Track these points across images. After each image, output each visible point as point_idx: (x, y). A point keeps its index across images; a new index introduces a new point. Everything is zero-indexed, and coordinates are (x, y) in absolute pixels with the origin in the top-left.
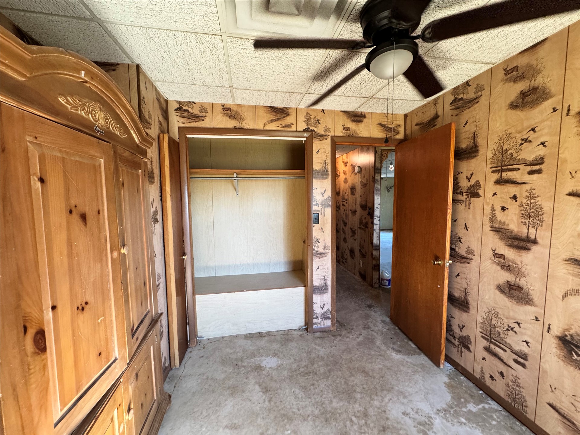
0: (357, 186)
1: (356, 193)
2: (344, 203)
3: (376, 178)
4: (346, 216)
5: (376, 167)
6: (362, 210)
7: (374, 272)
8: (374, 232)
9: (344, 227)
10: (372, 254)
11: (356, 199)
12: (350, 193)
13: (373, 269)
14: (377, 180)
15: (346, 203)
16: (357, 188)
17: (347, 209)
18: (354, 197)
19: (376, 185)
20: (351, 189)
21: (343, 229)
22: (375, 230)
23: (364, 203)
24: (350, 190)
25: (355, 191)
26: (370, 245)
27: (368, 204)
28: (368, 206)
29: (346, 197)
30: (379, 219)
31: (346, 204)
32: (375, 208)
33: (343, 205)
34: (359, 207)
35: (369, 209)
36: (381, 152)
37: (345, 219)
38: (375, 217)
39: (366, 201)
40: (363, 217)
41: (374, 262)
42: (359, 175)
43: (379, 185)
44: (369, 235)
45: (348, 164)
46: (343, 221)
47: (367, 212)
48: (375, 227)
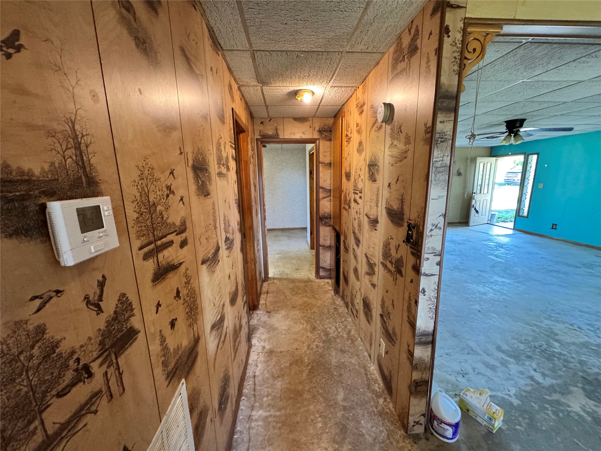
0: (381, 160)
1: (379, 177)
2: (357, 197)
3: (439, 127)
4: (359, 226)
5: (443, 90)
6: (391, 225)
7: (412, 399)
8: (421, 296)
9: (355, 247)
10: (411, 354)
11: (378, 189)
12: (367, 175)
13: (411, 393)
14: (443, 133)
15: (360, 198)
16: (381, 164)
17: (362, 210)
18: (375, 185)
19: (436, 153)
20: (369, 166)
21: (354, 249)
22: (424, 291)
23: (395, 206)
24: (367, 169)
25: (378, 171)
26: (407, 326)
27: (406, 209)
28: (406, 217)
29: (360, 185)
30: (438, 259)
31: (359, 201)
32: (428, 226)
33: (355, 201)
34: (384, 212)
35: (410, 227)
36: (464, 30)
37: (356, 231)
38: (426, 256)
39: (402, 201)
40: (393, 244)
41: (416, 376)
42: (388, 127)
43: (448, 153)
44: (407, 298)
45: (365, 108)
46: (354, 233)
47: (402, 232)
48: (424, 282)
